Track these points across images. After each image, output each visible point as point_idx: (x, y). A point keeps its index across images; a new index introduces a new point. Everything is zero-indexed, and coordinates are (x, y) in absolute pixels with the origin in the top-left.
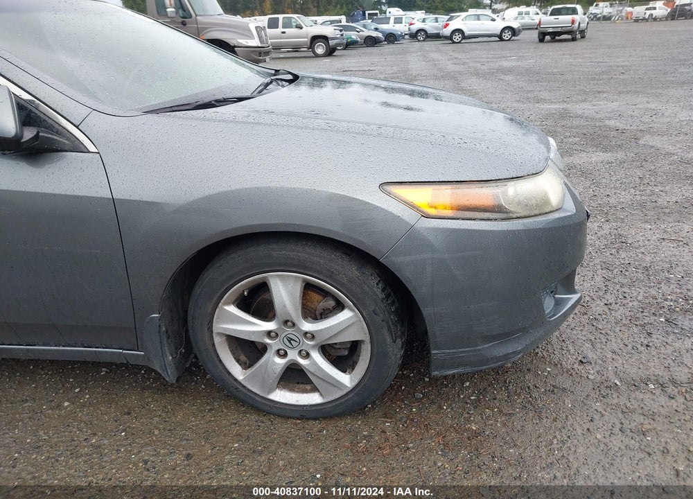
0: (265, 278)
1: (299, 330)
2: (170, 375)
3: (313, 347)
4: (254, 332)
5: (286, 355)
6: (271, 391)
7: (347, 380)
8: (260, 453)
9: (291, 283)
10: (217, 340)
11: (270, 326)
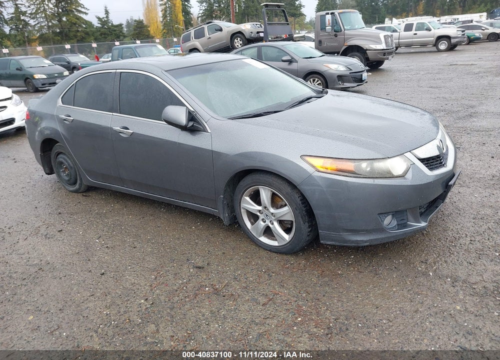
0: (258, 188)
1: (270, 212)
2: (226, 222)
3: (275, 220)
4: (254, 209)
5: (265, 222)
6: (260, 237)
7: (287, 237)
8: (249, 258)
9: (267, 191)
10: (242, 210)
11: (260, 208)
